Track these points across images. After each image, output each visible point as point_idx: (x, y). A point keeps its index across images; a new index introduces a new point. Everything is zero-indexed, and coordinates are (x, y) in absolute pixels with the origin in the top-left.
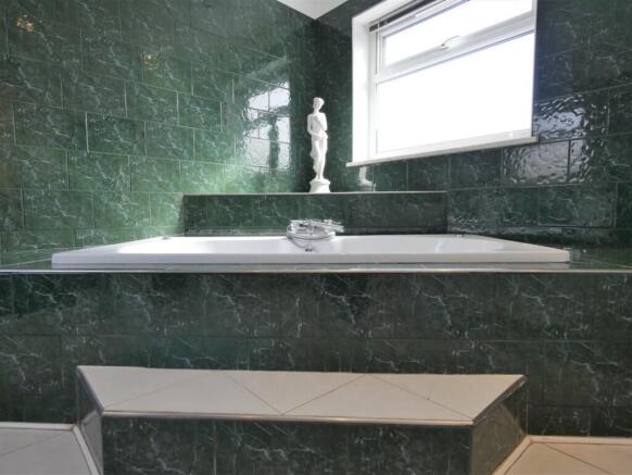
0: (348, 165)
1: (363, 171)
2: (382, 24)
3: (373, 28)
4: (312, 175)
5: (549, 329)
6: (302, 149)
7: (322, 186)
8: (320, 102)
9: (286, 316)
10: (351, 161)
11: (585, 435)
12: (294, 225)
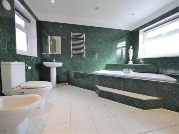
0: (137, 58)
1: (141, 60)
2: (147, 31)
3: (144, 31)
4: (129, 60)
5: (167, 92)
6: (127, 55)
7: (131, 63)
8: (131, 47)
9: (121, 83)
10: (138, 57)
11: (175, 111)
12: (124, 70)
